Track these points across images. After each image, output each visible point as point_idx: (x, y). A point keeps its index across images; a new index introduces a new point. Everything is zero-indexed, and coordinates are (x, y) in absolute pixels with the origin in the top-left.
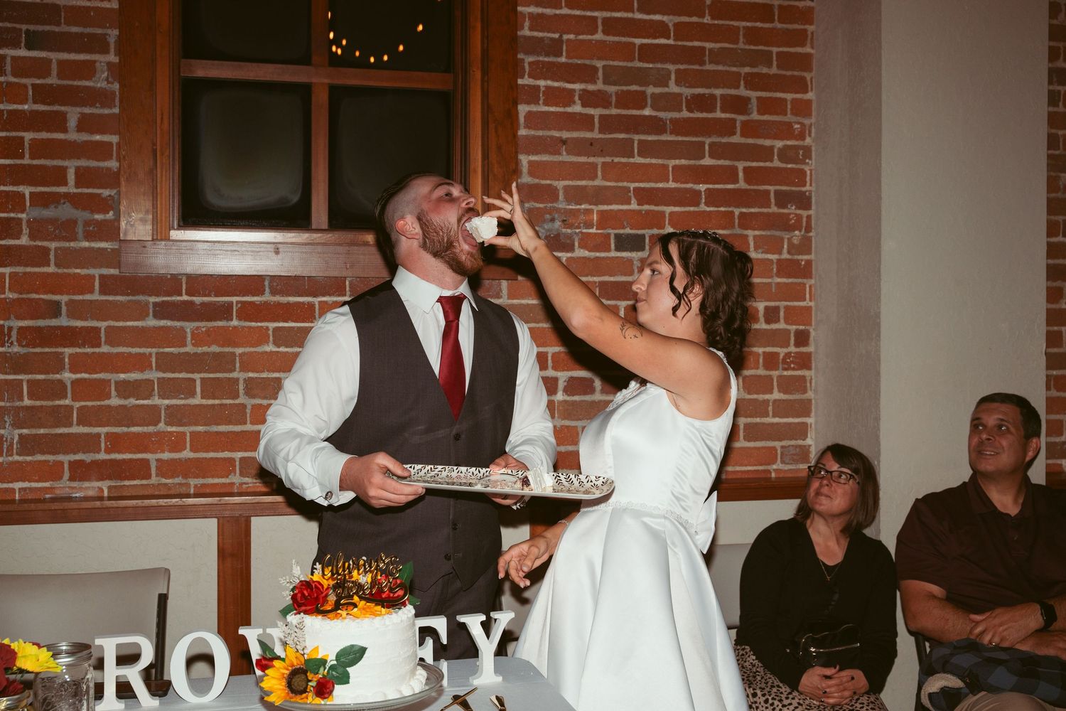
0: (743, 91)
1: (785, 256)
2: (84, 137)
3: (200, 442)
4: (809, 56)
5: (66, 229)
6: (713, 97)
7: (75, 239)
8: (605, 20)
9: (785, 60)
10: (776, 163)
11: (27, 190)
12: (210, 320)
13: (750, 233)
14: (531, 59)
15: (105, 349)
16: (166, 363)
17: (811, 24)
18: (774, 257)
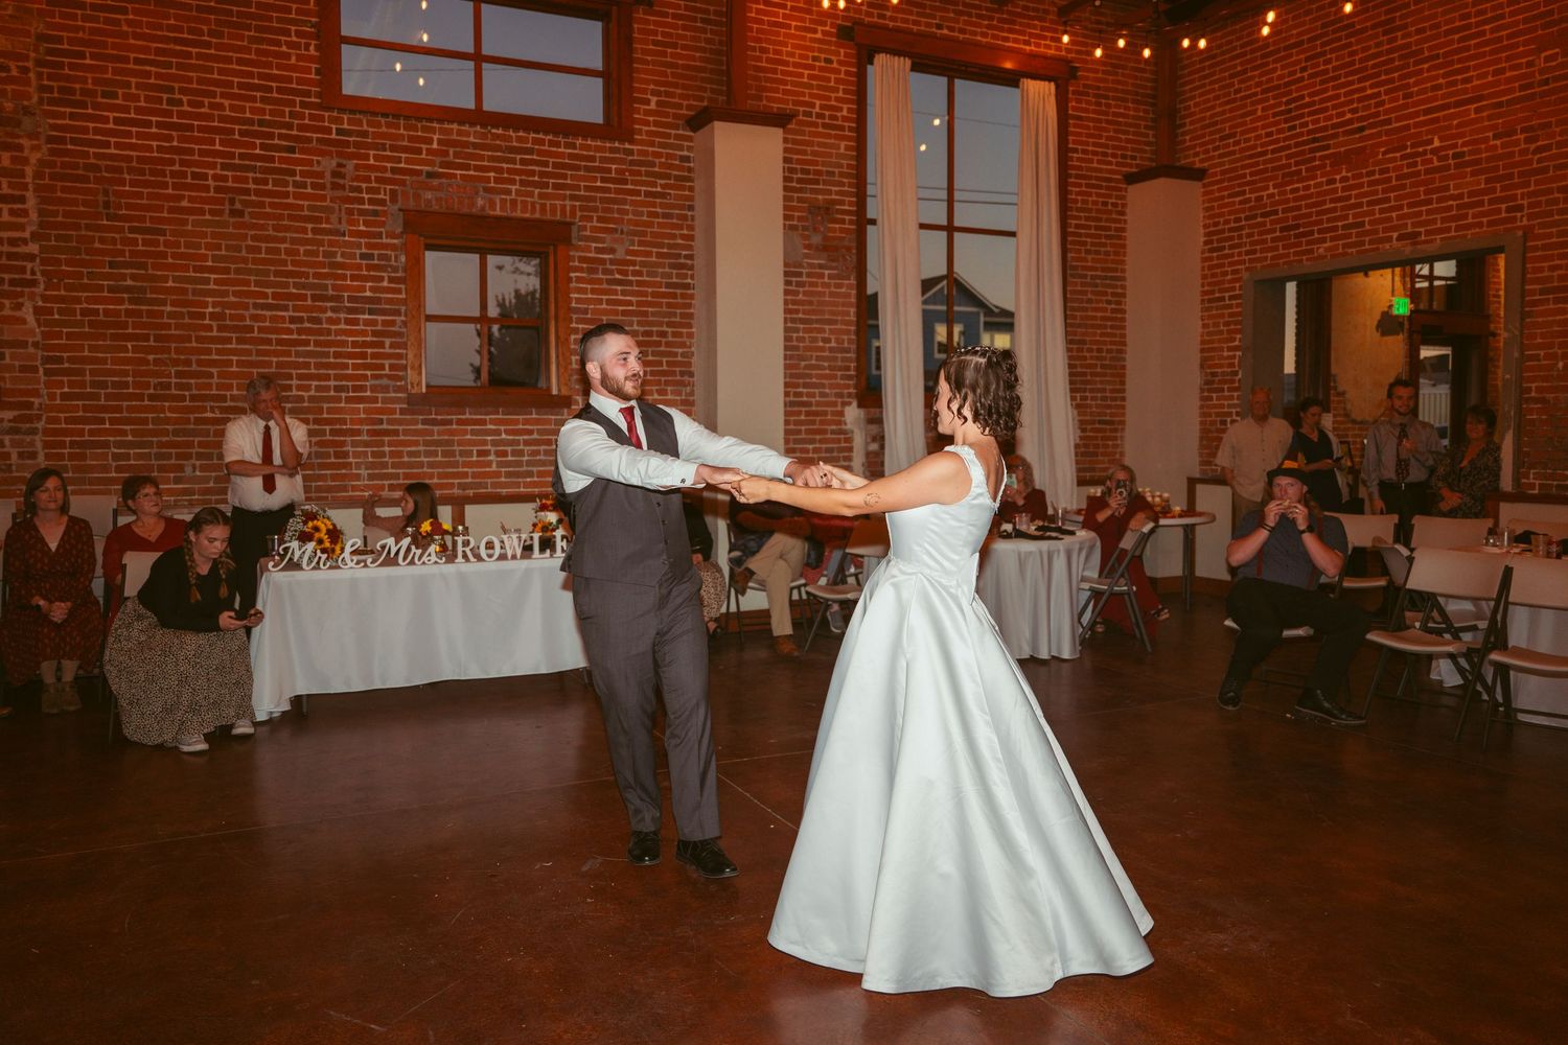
0: (665, 328)
1: (683, 397)
2: (392, 351)
3: (440, 476)
4: (692, 314)
5: (385, 389)
6: (652, 331)
7: (389, 392)
8: (607, 300)
9: (683, 315)
10: (679, 359)
11: (369, 373)
12: (444, 425)
13: (669, 388)
14: (575, 316)
15: (402, 438)
16: (426, 443)
17: (693, 299)
18: (678, 398)
